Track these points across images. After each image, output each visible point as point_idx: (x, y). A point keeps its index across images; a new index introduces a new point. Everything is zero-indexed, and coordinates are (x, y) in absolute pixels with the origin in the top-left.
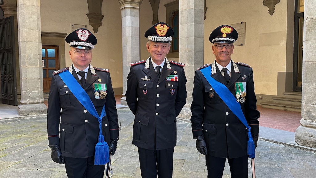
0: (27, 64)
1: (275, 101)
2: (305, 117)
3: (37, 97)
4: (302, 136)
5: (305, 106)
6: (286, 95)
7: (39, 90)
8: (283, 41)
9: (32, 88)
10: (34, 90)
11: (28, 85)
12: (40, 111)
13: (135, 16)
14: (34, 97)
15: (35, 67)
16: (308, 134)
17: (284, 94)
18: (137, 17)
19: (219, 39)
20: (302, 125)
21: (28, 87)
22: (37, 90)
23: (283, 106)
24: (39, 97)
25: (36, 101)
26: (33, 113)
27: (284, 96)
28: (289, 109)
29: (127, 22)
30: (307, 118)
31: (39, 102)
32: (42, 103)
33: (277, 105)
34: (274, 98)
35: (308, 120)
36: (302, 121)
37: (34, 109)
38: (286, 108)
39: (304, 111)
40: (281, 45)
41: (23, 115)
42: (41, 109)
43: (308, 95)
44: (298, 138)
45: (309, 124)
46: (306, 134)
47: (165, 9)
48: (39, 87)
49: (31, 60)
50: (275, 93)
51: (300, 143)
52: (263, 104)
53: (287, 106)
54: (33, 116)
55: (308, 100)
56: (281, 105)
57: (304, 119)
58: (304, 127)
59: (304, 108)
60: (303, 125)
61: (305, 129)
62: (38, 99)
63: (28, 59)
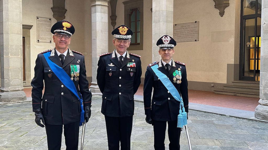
0: (10, 54)
1: (225, 88)
2: (263, 98)
3: (18, 85)
4: (262, 112)
5: (263, 89)
6: (234, 83)
7: (20, 78)
8: (232, 38)
9: (14, 76)
10: (15, 79)
11: (10, 73)
12: (20, 98)
13: (104, 13)
14: (15, 85)
15: (17, 57)
16: (266, 110)
17: (233, 82)
18: (106, 13)
19: (60, 31)
20: (260, 104)
21: (10, 76)
22: (18, 78)
23: (233, 92)
24: (20, 85)
25: (17, 89)
26: (15, 100)
27: (233, 84)
28: (238, 95)
29: (97, 18)
30: (265, 98)
31: (20, 89)
32: (22, 90)
33: (228, 91)
34: (225, 86)
35: (265, 100)
36: (260, 101)
37: (16, 96)
38: (236, 94)
39: (262, 93)
40: (230, 42)
41: (5, 102)
42: (21, 96)
43: (266, 81)
44: (258, 115)
45: (266, 103)
46: (265, 111)
47: (123, 6)
48: (20, 75)
49: (13, 51)
50: (225, 82)
51: (260, 118)
52: (216, 90)
53: (236, 92)
54: (15, 103)
55: (265, 85)
56: (231, 92)
57: (263, 100)
58: (263, 106)
59: (262, 91)
60: (262, 104)
61: (263, 107)
62: (19, 87)
63: (11, 49)
